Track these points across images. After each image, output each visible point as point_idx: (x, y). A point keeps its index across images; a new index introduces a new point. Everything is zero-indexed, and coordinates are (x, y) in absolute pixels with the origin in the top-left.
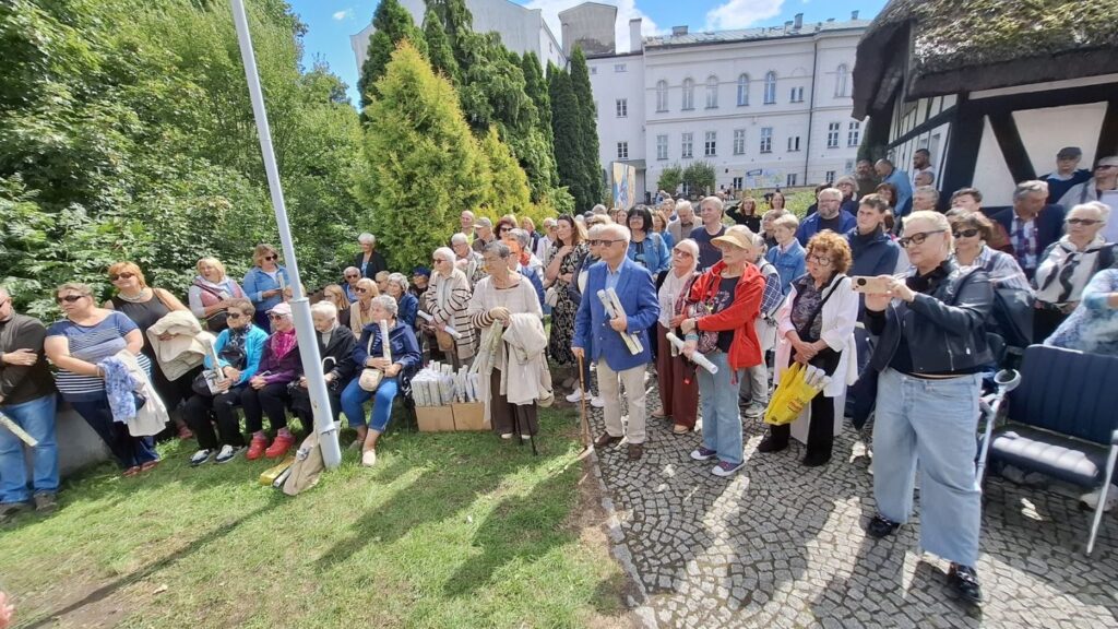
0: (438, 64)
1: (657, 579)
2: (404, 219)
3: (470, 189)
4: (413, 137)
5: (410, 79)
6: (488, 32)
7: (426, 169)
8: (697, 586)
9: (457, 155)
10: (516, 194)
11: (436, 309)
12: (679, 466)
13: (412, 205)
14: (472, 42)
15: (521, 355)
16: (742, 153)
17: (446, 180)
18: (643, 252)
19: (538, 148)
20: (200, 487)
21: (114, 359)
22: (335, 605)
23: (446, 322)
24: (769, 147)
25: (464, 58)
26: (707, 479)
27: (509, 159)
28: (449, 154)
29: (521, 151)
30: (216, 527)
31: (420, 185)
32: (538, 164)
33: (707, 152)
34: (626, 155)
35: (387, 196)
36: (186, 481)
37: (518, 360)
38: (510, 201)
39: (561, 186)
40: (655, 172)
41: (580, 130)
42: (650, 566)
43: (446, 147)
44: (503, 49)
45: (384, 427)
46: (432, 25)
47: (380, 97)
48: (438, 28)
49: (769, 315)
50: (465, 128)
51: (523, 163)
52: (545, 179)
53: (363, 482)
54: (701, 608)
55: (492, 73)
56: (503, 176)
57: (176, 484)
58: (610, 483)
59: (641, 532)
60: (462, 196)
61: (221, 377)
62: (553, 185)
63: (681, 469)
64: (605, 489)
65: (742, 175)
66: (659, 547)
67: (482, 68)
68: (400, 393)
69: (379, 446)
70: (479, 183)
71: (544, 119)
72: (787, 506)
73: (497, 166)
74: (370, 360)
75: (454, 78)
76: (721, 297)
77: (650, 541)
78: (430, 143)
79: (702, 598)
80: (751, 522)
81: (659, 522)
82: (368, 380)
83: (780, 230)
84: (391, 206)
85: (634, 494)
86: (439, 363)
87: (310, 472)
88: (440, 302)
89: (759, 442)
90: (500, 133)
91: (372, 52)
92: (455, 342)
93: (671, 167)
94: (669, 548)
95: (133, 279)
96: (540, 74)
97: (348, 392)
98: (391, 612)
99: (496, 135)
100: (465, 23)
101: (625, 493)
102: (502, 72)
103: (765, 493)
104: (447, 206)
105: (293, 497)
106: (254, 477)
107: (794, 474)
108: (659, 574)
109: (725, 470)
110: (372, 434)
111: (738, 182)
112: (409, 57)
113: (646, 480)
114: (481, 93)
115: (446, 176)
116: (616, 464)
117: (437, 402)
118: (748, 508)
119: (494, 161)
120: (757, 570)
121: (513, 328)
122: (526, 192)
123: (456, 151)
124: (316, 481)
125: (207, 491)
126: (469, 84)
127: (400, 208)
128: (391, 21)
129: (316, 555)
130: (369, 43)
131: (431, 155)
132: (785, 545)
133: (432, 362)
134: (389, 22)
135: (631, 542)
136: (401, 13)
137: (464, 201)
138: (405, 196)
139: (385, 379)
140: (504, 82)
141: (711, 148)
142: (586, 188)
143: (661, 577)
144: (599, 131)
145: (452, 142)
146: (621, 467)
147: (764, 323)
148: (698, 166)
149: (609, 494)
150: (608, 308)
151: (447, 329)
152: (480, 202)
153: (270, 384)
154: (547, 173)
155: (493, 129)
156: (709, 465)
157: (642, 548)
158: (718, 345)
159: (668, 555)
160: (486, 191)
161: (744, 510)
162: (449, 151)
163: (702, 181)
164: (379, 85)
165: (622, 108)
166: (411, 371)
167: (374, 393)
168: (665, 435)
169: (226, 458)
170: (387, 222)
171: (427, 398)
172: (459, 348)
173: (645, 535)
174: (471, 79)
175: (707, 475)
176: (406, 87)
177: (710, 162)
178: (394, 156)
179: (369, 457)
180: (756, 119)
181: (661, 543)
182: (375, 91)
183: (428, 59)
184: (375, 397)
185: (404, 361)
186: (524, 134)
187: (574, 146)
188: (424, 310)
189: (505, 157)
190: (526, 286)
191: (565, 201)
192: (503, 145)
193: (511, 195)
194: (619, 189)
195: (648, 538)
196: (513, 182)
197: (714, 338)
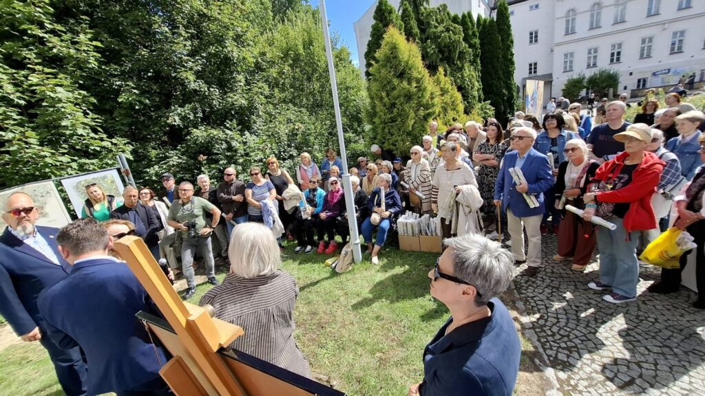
0: (409, 35)
1: (556, 355)
2: (389, 129)
3: (427, 109)
4: (396, 81)
5: (394, 48)
6: (438, 6)
7: (402, 99)
8: (587, 365)
9: (420, 89)
10: (454, 109)
11: (411, 182)
12: (575, 291)
13: (393, 121)
14: (429, 15)
15: (467, 210)
16: (649, 56)
17: (414, 105)
18: (556, 145)
19: (471, 77)
20: (300, 264)
21: (265, 201)
22: (366, 326)
23: (417, 189)
24: (680, 48)
25: (423, 25)
26: (599, 302)
27: (450, 87)
28: (415, 89)
29: (459, 81)
30: (309, 282)
31: (398, 109)
32: (470, 88)
33: (612, 60)
34: (535, 72)
35: (380, 117)
36: (294, 260)
37: (465, 213)
38: (451, 114)
39: (484, 101)
40: (560, 81)
41: (501, 60)
42: (551, 345)
43: (414, 85)
44: (448, 14)
45: (383, 245)
46: (405, 11)
47: (377, 61)
48: (409, 12)
49: (666, 191)
50: (426, 72)
51: (460, 89)
52: (474, 97)
53: (373, 272)
54: (590, 378)
55: (442, 32)
56: (447, 98)
57: (291, 261)
58: (522, 293)
59: (545, 326)
60: (423, 114)
61: (307, 212)
62: (480, 101)
63: (577, 293)
64: (518, 296)
65: (648, 75)
66: (558, 337)
67: (435, 30)
68: (391, 227)
69: (380, 255)
70: (433, 105)
71: (476, 56)
72: (673, 332)
73: (444, 92)
74: (376, 209)
75: (417, 40)
76: (620, 179)
77: (552, 331)
78: (405, 84)
79: (592, 372)
80: (637, 336)
81: (558, 322)
82: (375, 219)
83: (683, 124)
84: (382, 123)
85: (540, 303)
86: (411, 212)
87: (347, 263)
88: (413, 178)
89: (649, 285)
90: (445, 71)
91: (373, 35)
92: (421, 201)
93: (576, 77)
94: (566, 339)
95: (275, 164)
96: (473, 25)
97: (365, 224)
98: (394, 335)
99: (443, 73)
100: (425, 3)
101: (533, 301)
102: (448, 30)
103: (653, 320)
104: (413, 121)
105: (341, 274)
106: (323, 262)
107: (683, 312)
108: (558, 352)
109: (615, 299)
110: (377, 248)
111: (642, 83)
112: (394, 35)
113: (549, 296)
114: (434, 47)
115: (414, 103)
116: (526, 283)
117: (411, 234)
118: (636, 327)
119: (442, 89)
120: (641, 367)
121: (463, 193)
122: (461, 107)
123: (420, 87)
124: (350, 268)
125: (303, 265)
126: (426, 42)
127: (386, 123)
128: (383, 14)
129: (354, 302)
130: (371, 30)
131: (405, 91)
132: (668, 357)
133: (407, 211)
134: (382, 16)
135: (537, 330)
136: (389, 8)
137: (424, 117)
138: (390, 116)
139: (382, 219)
140: (449, 37)
141: (616, 57)
142: (504, 100)
143: (559, 354)
144: (515, 59)
145: (418, 81)
146: (530, 285)
147: (661, 198)
148: (602, 73)
149: (521, 299)
150: (515, 179)
151: (417, 193)
152: (433, 117)
153: (329, 217)
154: (476, 93)
155: (441, 69)
156: (602, 293)
157: (545, 334)
158: (614, 212)
159: (566, 343)
160: (437, 109)
161: (632, 327)
162: (416, 87)
163: (605, 85)
164: (377, 55)
165: (534, 37)
166: (396, 215)
167: (377, 226)
168: (564, 270)
169: (309, 252)
170: (380, 131)
171: (405, 231)
172: (423, 205)
173: (548, 328)
174: (427, 38)
175: (599, 300)
176: (392, 53)
177: (614, 68)
178: (384, 94)
179: (375, 259)
180: (666, 25)
181: (560, 335)
182: (374, 59)
183: (404, 34)
184: (378, 228)
185: (392, 210)
186: (461, 69)
187: (496, 72)
188: (404, 181)
189: (448, 86)
190: (466, 168)
191: (488, 111)
192: (447, 78)
193: (452, 109)
194: (530, 98)
195: (550, 329)
196: (453, 102)
197: (611, 207)
